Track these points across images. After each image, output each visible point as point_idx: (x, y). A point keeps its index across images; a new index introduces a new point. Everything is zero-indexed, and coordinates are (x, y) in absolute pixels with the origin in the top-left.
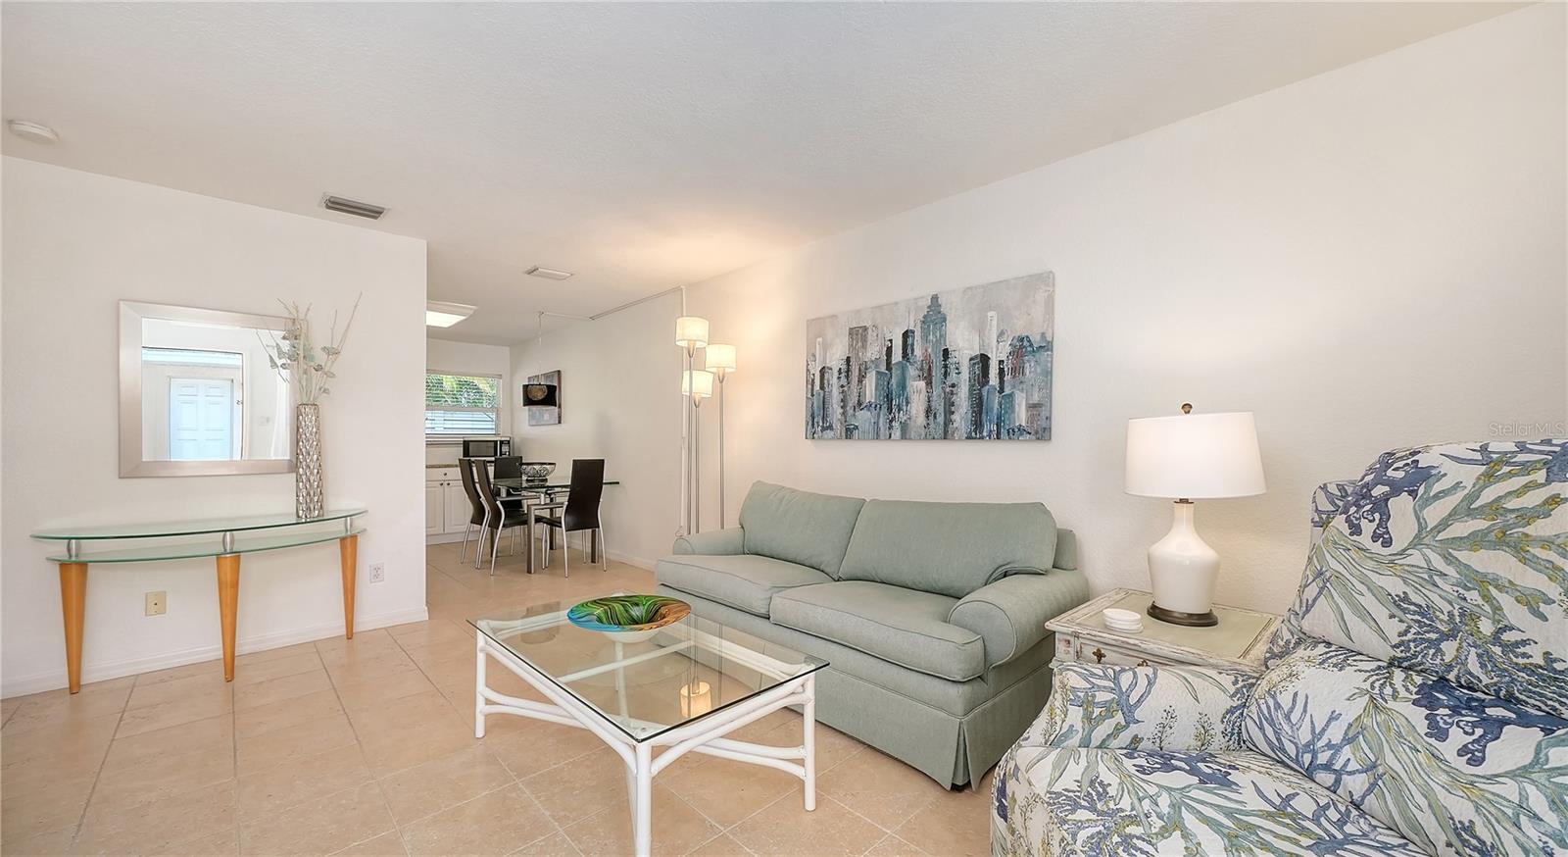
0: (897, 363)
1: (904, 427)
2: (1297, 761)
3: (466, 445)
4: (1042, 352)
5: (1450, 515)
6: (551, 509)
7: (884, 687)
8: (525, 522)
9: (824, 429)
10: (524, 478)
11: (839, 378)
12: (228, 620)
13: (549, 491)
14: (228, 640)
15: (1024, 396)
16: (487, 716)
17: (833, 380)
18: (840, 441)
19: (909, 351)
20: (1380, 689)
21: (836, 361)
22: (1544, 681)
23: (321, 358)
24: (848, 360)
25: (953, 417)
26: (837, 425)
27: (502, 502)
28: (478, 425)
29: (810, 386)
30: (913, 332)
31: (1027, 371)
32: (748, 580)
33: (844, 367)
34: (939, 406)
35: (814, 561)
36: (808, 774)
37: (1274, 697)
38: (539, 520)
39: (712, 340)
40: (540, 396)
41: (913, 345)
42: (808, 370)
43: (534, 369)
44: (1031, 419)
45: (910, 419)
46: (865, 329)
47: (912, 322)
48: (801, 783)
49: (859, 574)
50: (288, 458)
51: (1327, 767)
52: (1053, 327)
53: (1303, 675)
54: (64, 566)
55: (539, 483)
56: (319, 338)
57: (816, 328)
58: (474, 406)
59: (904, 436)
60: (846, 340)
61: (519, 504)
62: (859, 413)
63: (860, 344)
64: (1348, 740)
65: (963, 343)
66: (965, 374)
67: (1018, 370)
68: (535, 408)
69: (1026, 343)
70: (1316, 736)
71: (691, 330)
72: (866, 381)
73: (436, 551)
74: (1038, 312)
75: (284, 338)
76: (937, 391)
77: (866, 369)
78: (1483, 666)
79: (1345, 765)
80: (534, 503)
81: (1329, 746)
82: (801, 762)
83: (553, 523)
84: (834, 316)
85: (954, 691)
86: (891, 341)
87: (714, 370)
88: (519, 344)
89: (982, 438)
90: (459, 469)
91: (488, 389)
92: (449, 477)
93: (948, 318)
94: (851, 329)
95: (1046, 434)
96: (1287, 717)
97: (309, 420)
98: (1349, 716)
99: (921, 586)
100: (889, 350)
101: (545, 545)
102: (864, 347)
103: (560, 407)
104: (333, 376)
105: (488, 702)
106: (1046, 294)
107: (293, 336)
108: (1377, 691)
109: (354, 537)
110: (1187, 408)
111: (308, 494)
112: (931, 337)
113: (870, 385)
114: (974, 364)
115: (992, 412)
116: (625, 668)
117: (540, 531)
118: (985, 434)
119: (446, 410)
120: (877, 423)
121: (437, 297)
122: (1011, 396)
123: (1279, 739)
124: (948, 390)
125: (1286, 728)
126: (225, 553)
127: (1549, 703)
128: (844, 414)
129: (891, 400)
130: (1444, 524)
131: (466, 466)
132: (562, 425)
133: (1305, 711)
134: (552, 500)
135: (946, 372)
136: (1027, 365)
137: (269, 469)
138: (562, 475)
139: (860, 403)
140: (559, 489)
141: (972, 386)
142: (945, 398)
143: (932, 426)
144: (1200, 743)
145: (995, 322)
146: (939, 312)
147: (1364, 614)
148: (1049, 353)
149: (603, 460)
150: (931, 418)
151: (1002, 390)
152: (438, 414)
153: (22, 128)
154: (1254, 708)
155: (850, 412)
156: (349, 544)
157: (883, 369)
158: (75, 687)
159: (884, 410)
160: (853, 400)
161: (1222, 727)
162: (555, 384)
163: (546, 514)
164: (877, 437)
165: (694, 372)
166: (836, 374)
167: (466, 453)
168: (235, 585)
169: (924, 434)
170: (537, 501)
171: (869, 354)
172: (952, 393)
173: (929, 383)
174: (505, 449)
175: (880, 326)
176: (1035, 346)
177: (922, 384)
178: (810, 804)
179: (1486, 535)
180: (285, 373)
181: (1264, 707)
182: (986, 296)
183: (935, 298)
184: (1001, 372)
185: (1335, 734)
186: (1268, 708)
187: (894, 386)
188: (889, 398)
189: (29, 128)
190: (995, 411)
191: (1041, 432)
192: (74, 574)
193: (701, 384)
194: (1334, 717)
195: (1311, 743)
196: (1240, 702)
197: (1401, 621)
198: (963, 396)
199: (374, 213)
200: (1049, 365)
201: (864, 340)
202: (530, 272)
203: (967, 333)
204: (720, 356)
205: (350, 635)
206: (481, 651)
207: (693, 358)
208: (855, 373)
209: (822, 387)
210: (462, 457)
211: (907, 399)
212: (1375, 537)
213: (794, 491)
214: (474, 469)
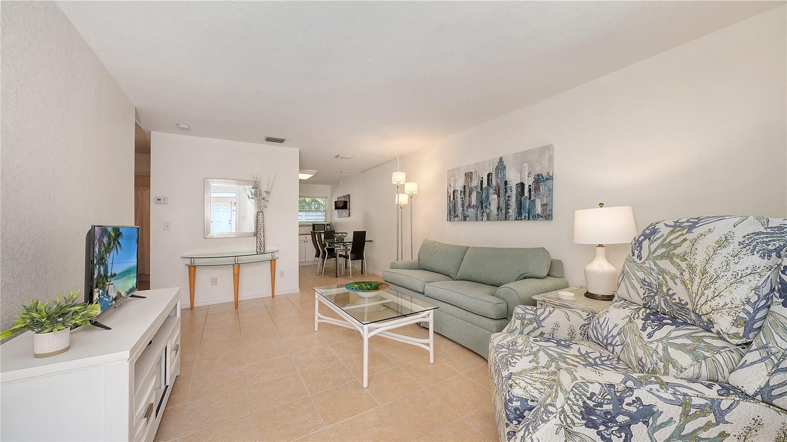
0: (485, 188)
1: (488, 215)
2: (602, 343)
3: (314, 225)
4: (547, 180)
5: (657, 247)
6: (346, 252)
7: (466, 321)
8: (335, 257)
9: (455, 217)
10: (335, 239)
11: (461, 195)
12: (236, 287)
13: (344, 244)
14: (236, 294)
15: (540, 200)
16: (319, 323)
17: (458, 195)
18: (462, 222)
19: (490, 182)
20: (634, 316)
21: (459, 188)
22: (680, 309)
23: (264, 195)
24: (465, 186)
25: (509, 211)
26: (460, 215)
27: (326, 249)
28: (319, 218)
29: (449, 199)
30: (492, 174)
31: (541, 190)
32: (417, 278)
33: (463, 190)
34: (503, 206)
35: (446, 273)
36: (431, 349)
37: (598, 320)
38: (340, 256)
39: (408, 180)
40: (341, 205)
41: (491, 179)
42: (448, 192)
43: (339, 194)
44: (543, 211)
45: (490, 212)
46: (472, 173)
47: (491, 169)
48: (428, 353)
49: (464, 278)
50: (254, 231)
51: (610, 344)
52: (553, 170)
53: (610, 311)
54: (190, 267)
55: (341, 241)
56: (264, 188)
57: (451, 173)
58: (317, 210)
59: (488, 219)
60: (464, 178)
61: (333, 249)
62: (469, 210)
63: (469, 180)
64: (619, 334)
65: (513, 177)
66: (514, 192)
67: (537, 189)
68: (340, 210)
69: (540, 177)
70: (609, 333)
71: (398, 177)
72: (472, 196)
73: (302, 268)
74: (545, 163)
75: (252, 188)
76: (502, 199)
77: (472, 190)
78: (665, 305)
79: (616, 343)
80: (339, 250)
81: (612, 336)
82: (428, 345)
83: (346, 257)
84: (459, 168)
85: (492, 322)
86: (482, 178)
87: (409, 193)
88: (334, 183)
89: (522, 219)
90: (311, 236)
91: (322, 202)
92: (307, 239)
93: (507, 167)
94: (465, 173)
95: (550, 218)
96: (601, 327)
97: (260, 216)
98: (620, 326)
99: (489, 283)
100: (482, 182)
101: (343, 267)
102: (471, 181)
103: (349, 209)
104: (268, 201)
105: (319, 318)
106: (549, 155)
107: (255, 187)
108: (632, 316)
109: (275, 260)
110: (601, 205)
111: (260, 244)
112: (499, 176)
113: (474, 197)
114: (518, 187)
115: (526, 207)
116: (369, 306)
117: (341, 261)
118: (523, 218)
119: (306, 211)
120: (477, 214)
121: (302, 168)
122: (534, 201)
123: (597, 335)
124: (507, 198)
125: (600, 330)
126: (236, 264)
127: (684, 317)
128: (463, 210)
129: (483, 204)
130: (655, 250)
131: (313, 234)
132: (351, 217)
133: (607, 324)
134: (346, 248)
135: (506, 191)
136: (541, 187)
137: (246, 235)
138: (349, 238)
139: (469, 205)
140: (347, 243)
141: (517, 197)
142: (505, 202)
143: (500, 214)
144: (570, 337)
145: (527, 168)
146: (503, 165)
147: (634, 287)
148: (551, 181)
149: (365, 232)
150: (500, 211)
151: (530, 198)
152: (303, 214)
153: (181, 126)
154: (592, 324)
155: (466, 209)
156: (273, 262)
157: (479, 190)
158: (192, 308)
159: (480, 208)
160: (467, 204)
161: (580, 331)
162: (348, 200)
163: (344, 253)
164: (477, 220)
165: (400, 194)
166: (459, 193)
167: (314, 229)
168: (238, 275)
169: (497, 218)
170: (340, 248)
171: (473, 184)
172: (509, 200)
173: (499, 196)
174: (328, 227)
175: (478, 172)
176: (545, 178)
177: (496, 196)
178: (432, 361)
179: (664, 254)
180: (253, 201)
181: (594, 323)
182: (523, 158)
183: (501, 159)
184: (530, 191)
185: (615, 332)
186: (596, 324)
187: (484, 198)
188: (482, 203)
189: (183, 126)
190: (527, 207)
191: (547, 216)
192: (192, 269)
193: (403, 199)
194: (616, 326)
195: (607, 335)
196: (588, 322)
197: (644, 289)
198: (513, 201)
199: (281, 141)
200: (551, 186)
201: (471, 178)
202: (336, 157)
203: (515, 173)
204: (411, 187)
205: (273, 296)
206: (317, 299)
207: (400, 188)
208: (467, 192)
209: (454, 199)
210: (312, 231)
211: (489, 203)
212: (638, 256)
213: (440, 243)
214: (316, 236)
